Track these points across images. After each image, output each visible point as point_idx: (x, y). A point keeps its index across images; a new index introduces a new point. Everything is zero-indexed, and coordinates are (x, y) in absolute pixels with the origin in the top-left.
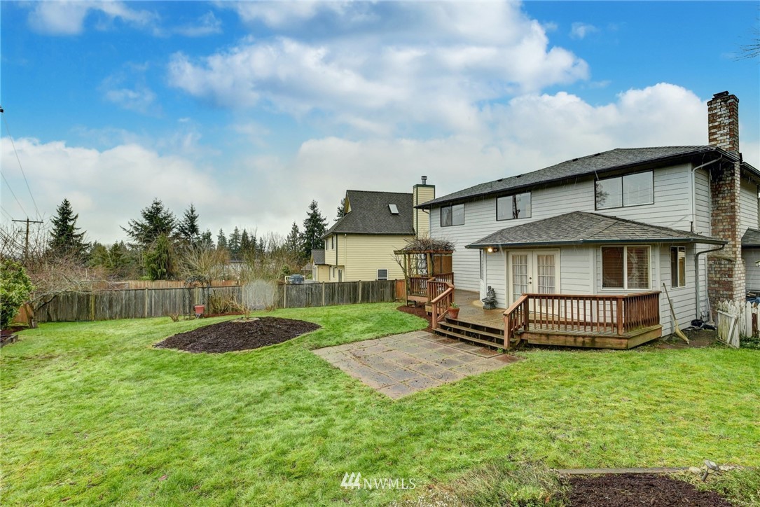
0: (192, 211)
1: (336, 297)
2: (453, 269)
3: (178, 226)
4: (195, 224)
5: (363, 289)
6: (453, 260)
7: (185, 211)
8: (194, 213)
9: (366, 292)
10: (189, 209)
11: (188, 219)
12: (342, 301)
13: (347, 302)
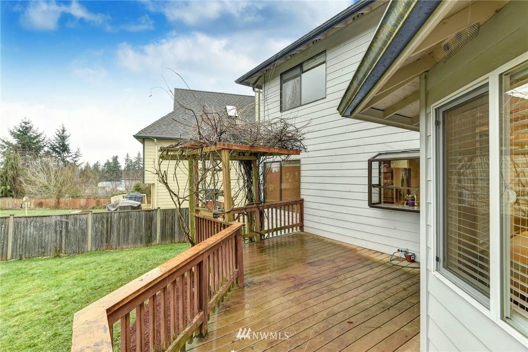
0: (64, 131)
1: (114, 237)
2: (303, 192)
3: (49, 145)
4: (66, 143)
5: (164, 222)
6: (303, 173)
7: (56, 131)
8: (65, 133)
9: (168, 226)
10: (60, 129)
11: (59, 139)
12: (126, 240)
13: (135, 242)
